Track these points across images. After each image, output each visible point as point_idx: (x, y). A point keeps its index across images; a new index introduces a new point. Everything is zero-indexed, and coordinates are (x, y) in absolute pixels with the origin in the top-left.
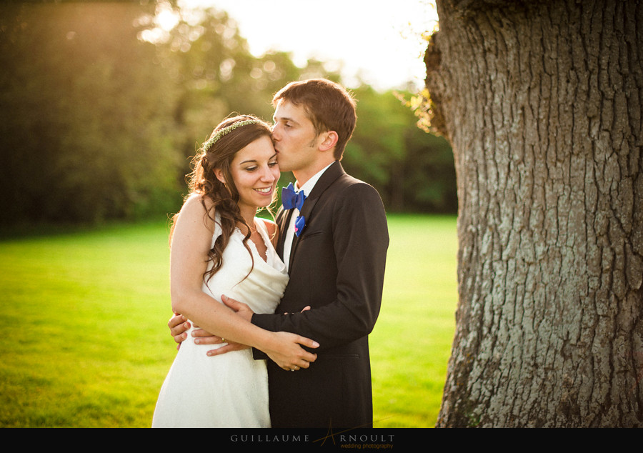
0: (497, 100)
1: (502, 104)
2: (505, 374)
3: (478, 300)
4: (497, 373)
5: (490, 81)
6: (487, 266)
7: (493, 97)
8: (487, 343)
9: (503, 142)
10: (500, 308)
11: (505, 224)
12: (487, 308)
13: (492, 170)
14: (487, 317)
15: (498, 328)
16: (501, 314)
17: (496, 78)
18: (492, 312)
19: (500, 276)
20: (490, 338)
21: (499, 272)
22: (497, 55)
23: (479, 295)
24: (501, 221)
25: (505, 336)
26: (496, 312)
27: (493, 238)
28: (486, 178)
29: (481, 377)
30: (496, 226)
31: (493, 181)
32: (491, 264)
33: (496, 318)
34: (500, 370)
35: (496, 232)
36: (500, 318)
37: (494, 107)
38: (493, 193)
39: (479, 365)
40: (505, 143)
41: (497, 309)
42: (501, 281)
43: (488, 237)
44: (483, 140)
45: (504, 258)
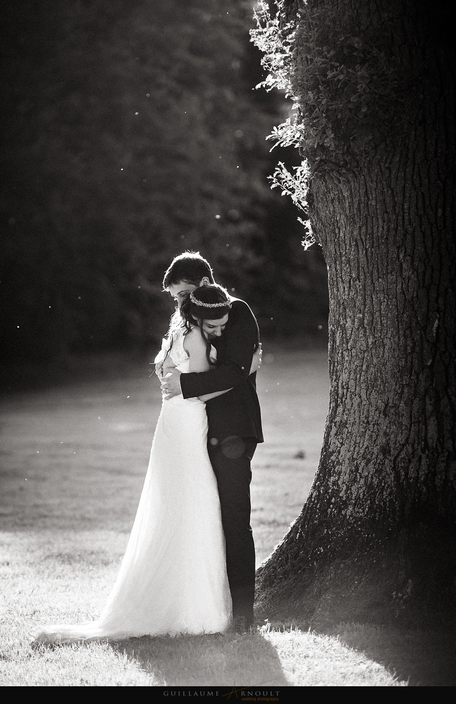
0: (342, 234)
1: (345, 237)
2: (350, 431)
3: (335, 381)
4: (345, 430)
5: (337, 221)
6: (340, 355)
7: (339, 232)
8: (340, 409)
9: (346, 265)
10: (347, 384)
11: (349, 324)
12: (340, 384)
13: (340, 284)
14: (340, 392)
15: (346, 398)
16: (348, 388)
17: (340, 219)
18: (343, 387)
19: (347, 361)
20: (341, 406)
21: (347, 358)
22: (339, 203)
23: (336, 376)
24: (346, 322)
25: (350, 404)
26: (345, 387)
27: (343, 334)
28: (338, 290)
29: (336, 434)
30: (345, 325)
31: (341, 293)
32: (342, 353)
33: (345, 391)
34: (346, 427)
35: (344, 329)
36: (347, 391)
37: (340, 239)
38: (342, 301)
39: (335, 426)
40: (348, 265)
41: (345, 385)
42: (347, 365)
43: (340, 333)
44: (335, 263)
45: (349, 348)
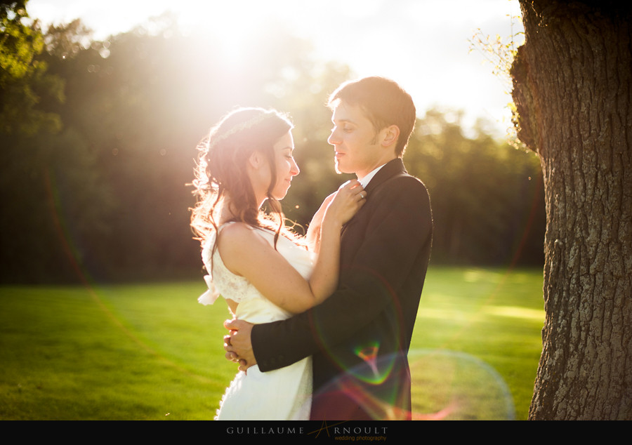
0: (584, 109)
1: (588, 113)
2: (592, 393)
3: (564, 317)
4: (584, 393)
5: (577, 90)
6: (574, 281)
7: (579, 106)
8: (573, 361)
9: (590, 152)
10: (587, 323)
11: (592, 236)
12: (573, 324)
13: (579, 181)
14: (574, 333)
15: (585, 345)
16: (588, 331)
17: (582, 87)
18: (579, 328)
19: (587, 290)
20: (576, 356)
21: (587, 287)
22: (583, 63)
23: (566, 311)
24: (588, 234)
25: (592, 354)
26: (583, 328)
27: (580, 251)
28: (573, 189)
29: (567, 396)
30: (583, 238)
31: (579, 192)
32: (578, 279)
33: (583, 334)
34: (586, 388)
35: (583, 245)
36: (587, 334)
37: (581, 116)
38: (579, 205)
39: (565, 383)
40: (593, 153)
41: (584, 326)
42: (588, 296)
43: (575, 250)
44: (570, 151)
45: (592, 272)
